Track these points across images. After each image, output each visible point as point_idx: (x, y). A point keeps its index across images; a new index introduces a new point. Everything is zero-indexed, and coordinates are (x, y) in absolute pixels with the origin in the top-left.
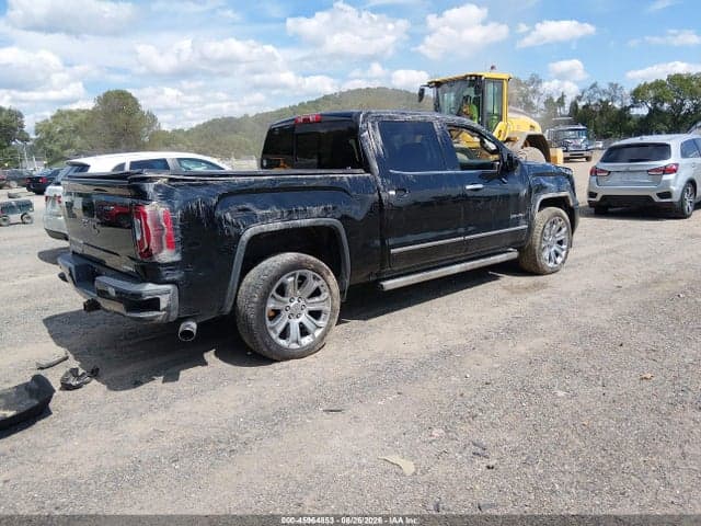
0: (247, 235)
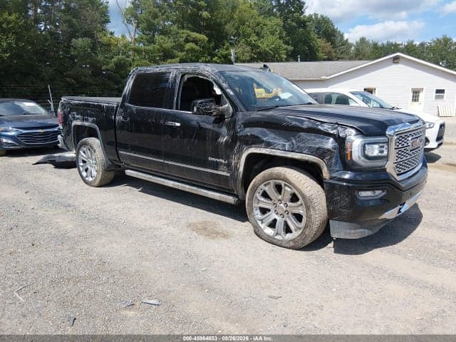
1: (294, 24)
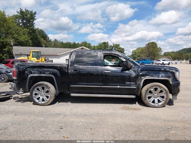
0: (29, 76)
1: (31, 31)
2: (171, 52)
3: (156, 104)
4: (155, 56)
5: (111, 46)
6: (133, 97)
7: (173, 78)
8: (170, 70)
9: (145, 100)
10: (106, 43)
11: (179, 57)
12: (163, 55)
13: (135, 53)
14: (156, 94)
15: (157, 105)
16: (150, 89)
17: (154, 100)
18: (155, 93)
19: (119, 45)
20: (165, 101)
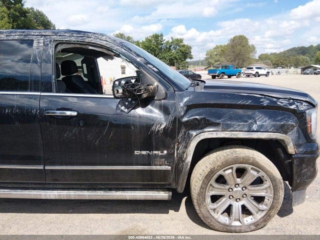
2: (272, 54)
3: (235, 220)
4: (244, 61)
5: (168, 41)
6: (163, 195)
7: (298, 131)
8: (291, 104)
9: (199, 205)
10: (158, 36)
11: (284, 62)
12: (258, 58)
13: (211, 55)
14: (240, 189)
15: (237, 223)
16: (221, 172)
17: (230, 206)
18: (237, 185)
19: (181, 41)
20: (264, 213)
